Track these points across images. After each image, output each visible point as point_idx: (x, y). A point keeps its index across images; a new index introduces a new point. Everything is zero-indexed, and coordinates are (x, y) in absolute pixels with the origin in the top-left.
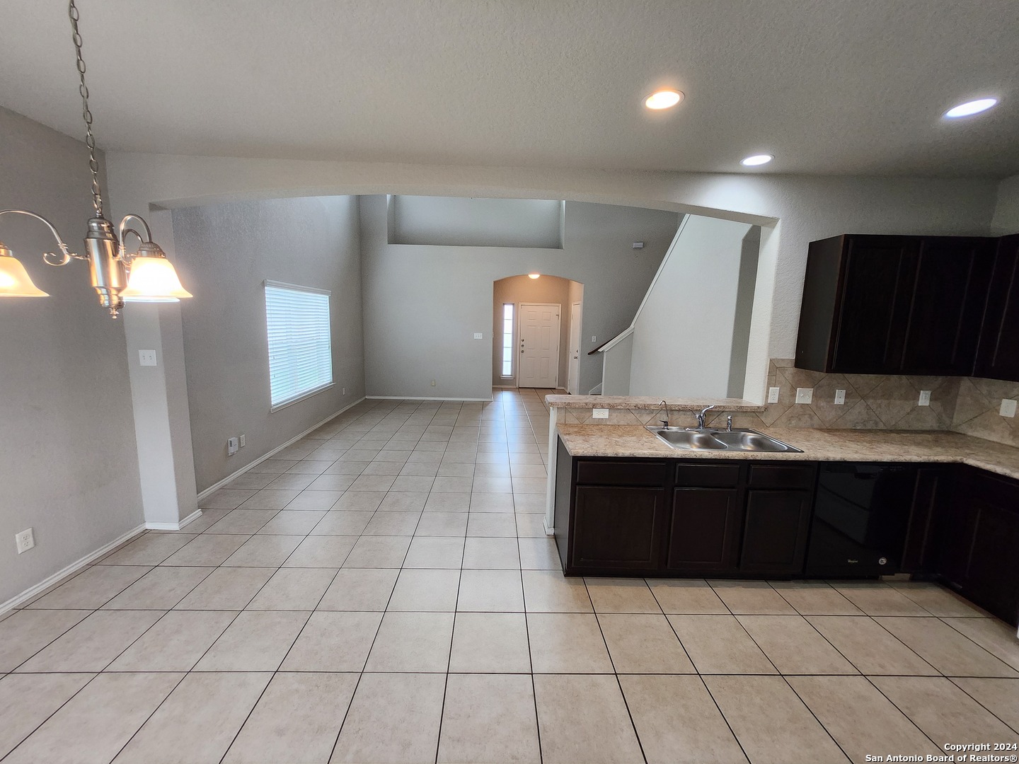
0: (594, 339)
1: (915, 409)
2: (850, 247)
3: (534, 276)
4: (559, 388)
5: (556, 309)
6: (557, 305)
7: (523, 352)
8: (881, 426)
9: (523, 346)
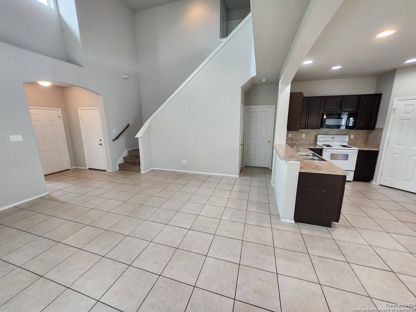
0: (114, 131)
5: (58, 112)
6: (58, 109)
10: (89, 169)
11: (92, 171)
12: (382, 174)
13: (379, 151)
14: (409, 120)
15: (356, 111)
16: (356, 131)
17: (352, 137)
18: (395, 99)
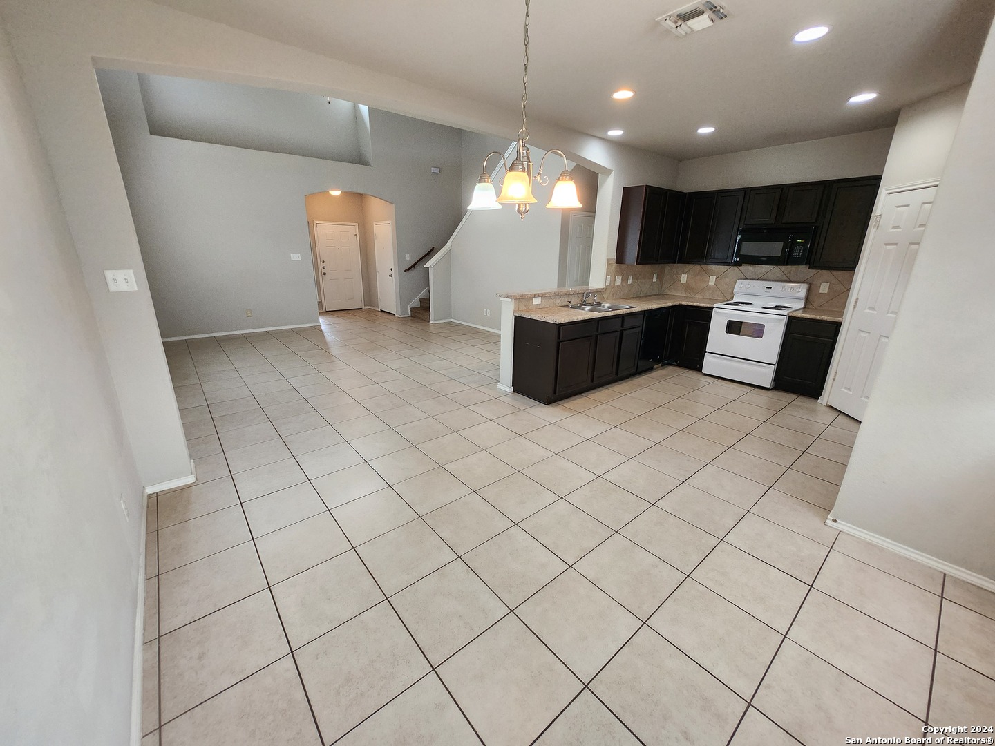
0: (408, 257)
1: (653, 283)
2: (648, 193)
3: (336, 193)
4: (366, 308)
5: (353, 229)
6: (354, 224)
7: (325, 274)
8: (642, 295)
9: (324, 268)
10: (381, 311)
11: (384, 314)
12: (834, 380)
13: (841, 323)
14: (896, 244)
15: (816, 221)
16: (835, 273)
17: (824, 288)
18: (883, 190)
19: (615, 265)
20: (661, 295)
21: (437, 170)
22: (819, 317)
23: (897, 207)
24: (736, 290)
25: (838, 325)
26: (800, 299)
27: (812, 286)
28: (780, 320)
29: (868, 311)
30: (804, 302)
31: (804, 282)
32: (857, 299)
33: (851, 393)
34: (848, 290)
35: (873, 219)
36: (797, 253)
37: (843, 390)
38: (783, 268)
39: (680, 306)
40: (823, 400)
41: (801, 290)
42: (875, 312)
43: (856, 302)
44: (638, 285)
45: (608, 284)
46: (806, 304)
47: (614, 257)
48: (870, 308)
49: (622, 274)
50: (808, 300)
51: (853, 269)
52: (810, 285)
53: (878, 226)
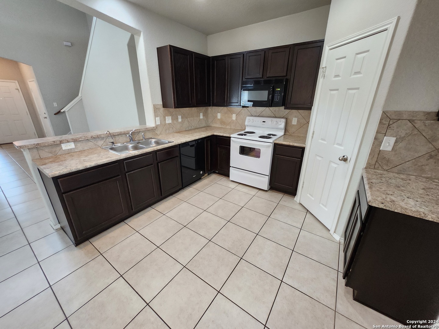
0: (54, 103)
6: (14, 81)
12: (303, 187)
13: (304, 148)
14: (337, 90)
15: (287, 75)
16: (300, 111)
17: (294, 121)
18: (327, 47)
19: (162, 109)
20: (207, 127)
21: (69, 44)
22: (291, 144)
23: (337, 59)
24: (246, 123)
25: (303, 149)
26: (281, 129)
27: (288, 120)
28: (269, 146)
29: (320, 141)
30: (283, 131)
31: (283, 118)
32: (314, 132)
33: (313, 199)
34: (308, 123)
35: (321, 71)
36: (277, 98)
37: (308, 195)
38: (271, 108)
39: (213, 136)
40: (297, 198)
41: (282, 123)
42: (325, 142)
43: (313, 134)
44: (188, 121)
45: (158, 123)
46: (285, 132)
47: (160, 102)
48: (322, 139)
49: (171, 115)
50: (286, 130)
51: (310, 109)
52: (287, 119)
53: (324, 76)
